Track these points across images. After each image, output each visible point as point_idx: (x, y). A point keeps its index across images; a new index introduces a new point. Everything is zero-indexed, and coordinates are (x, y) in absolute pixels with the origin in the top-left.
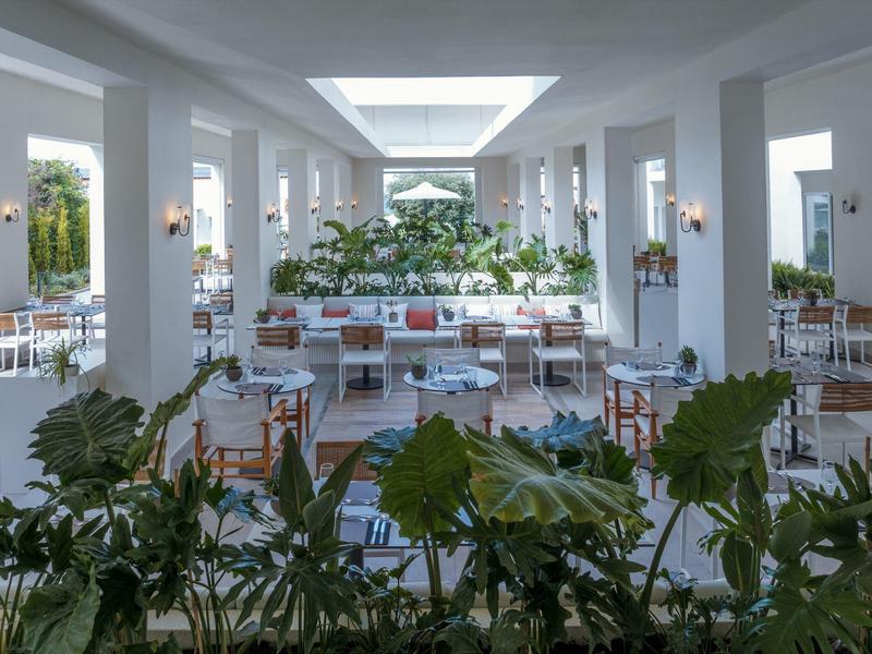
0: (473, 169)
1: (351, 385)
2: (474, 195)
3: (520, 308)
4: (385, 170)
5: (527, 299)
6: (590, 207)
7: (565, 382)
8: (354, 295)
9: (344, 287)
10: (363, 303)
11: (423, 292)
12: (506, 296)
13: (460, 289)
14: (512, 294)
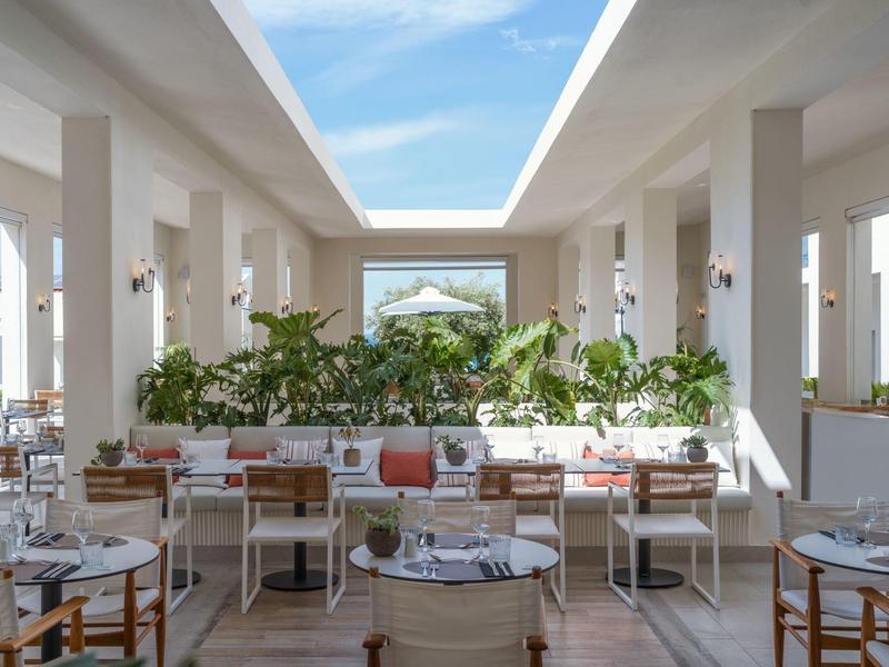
0: (504, 264)
1: (271, 583)
2: (504, 319)
3: (588, 448)
4: (366, 265)
5: (601, 433)
6: (719, 267)
7: (674, 582)
8: (288, 424)
9: (271, 412)
10: (302, 438)
11: (411, 419)
12: (563, 428)
13: (478, 417)
14: (573, 424)
